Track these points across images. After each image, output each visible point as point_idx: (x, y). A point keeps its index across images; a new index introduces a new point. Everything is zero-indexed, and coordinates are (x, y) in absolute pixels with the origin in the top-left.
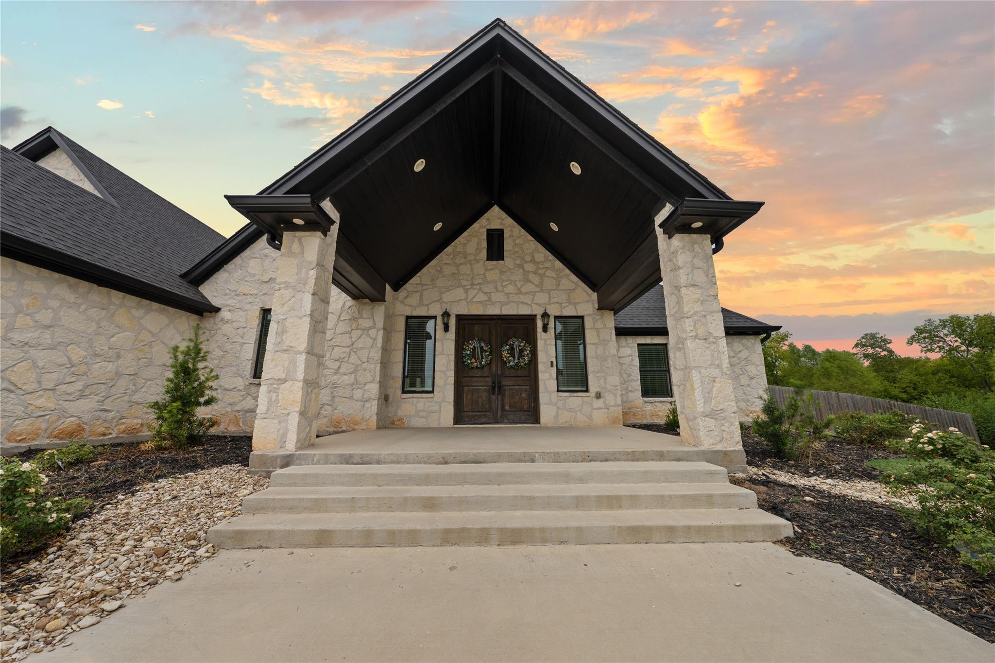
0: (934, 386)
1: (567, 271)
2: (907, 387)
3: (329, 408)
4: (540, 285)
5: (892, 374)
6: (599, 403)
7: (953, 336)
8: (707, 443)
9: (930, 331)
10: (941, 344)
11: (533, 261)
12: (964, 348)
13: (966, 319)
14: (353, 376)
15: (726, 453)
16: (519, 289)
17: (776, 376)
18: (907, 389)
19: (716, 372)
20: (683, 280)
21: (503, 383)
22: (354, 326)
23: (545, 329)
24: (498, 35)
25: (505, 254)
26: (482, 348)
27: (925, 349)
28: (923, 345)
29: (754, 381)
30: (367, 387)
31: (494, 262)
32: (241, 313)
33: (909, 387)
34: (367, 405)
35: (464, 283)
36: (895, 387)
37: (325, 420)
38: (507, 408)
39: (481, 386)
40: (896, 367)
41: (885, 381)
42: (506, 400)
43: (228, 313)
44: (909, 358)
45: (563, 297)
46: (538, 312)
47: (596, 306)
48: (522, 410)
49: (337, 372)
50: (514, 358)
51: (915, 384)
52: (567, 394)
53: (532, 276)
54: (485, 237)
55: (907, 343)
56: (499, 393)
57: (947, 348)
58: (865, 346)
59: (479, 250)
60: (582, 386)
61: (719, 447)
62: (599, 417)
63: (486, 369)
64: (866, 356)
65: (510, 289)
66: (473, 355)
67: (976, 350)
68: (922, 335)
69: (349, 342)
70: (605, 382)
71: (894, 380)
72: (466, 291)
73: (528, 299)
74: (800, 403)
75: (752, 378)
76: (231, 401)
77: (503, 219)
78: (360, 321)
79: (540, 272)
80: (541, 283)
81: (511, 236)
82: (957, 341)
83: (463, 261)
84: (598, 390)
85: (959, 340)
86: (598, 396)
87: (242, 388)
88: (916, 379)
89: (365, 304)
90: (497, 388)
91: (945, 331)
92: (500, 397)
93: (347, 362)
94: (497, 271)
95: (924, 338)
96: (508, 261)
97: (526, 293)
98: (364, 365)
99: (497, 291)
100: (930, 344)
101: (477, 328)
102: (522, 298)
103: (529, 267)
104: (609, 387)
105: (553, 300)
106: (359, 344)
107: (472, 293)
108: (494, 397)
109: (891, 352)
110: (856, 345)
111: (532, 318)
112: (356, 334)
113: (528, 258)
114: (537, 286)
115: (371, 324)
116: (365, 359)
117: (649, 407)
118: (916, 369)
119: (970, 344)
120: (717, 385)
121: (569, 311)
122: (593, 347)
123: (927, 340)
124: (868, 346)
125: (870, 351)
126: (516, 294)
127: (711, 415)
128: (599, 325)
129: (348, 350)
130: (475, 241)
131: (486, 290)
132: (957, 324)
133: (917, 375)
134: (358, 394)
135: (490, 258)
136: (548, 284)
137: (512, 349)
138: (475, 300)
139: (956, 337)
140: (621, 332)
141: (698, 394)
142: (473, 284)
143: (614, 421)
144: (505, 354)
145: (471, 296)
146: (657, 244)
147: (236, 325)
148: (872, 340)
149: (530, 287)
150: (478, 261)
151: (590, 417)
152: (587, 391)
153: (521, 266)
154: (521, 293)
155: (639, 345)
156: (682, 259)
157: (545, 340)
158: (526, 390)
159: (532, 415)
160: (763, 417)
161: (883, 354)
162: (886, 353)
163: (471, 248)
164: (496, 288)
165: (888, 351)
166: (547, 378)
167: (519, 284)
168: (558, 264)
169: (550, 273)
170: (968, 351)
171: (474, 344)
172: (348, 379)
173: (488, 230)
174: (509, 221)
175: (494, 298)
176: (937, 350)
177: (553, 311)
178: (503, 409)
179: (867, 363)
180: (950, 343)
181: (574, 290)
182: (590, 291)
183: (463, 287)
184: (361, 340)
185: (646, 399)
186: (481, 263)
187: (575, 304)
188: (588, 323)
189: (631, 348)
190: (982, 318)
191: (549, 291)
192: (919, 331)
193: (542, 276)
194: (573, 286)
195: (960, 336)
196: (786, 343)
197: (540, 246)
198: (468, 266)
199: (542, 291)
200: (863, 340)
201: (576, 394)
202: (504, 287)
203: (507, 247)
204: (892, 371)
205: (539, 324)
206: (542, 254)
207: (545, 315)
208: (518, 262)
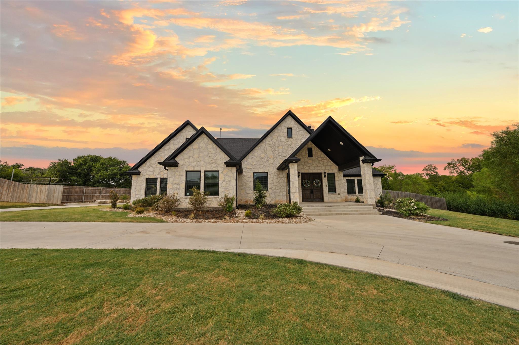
0: (452, 188)
1: (330, 160)
2: (441, 188)
3: (274, 198)
4: (323, 164)
5: (436, 183)
6: (339, 196)
7: (462, 166)
8: (370, 203)
9: (453, 164)
10: (457, 170)
11: (321, 157)
12: (466, 171)
13: (468, 160)
14: (279, 190)
15: (373, 205)
16: (317, 165)
17: (388, 184)
18: (441, 189)
19: (371, 190)
20: (366, 173)
21: (313, 191)
22: (278, 177)
23: (325, 176)
24: (330, 120)
25: (313, 155)
26: (308, 182)
27: (451, 172)
28: (450, 170)
29: (378, 190)
30: (283, 193)
31: (310, 158)
32: (248, 173)
33: (442, 188)
34: (284, 197)
35: (303, 164)
36: (436, 188)
37: (274, 201)
38: (315, 197)
39: (308, 192)
40: (438, 180)
41: (433, 186)
42: (315, 195)
43: (245, 174)
44: (445, 175)
45: (329, 168)
46: (323, 172)
47: (338, 170)
48: (319, 198)
49: (275, 189)
50: (316, 184)
51: (444, 187)
52: (331, 194)
53: (320, 162)
54: (307, 150)
55: (444, 169)
56: (313, 194)
57: (459, 171)
58: (427, 170)
59: (306, 154)
60: (334, 192)
61: (372, 204)
62: (339, 200)
63: (309, 187)
64: (427, 175)
65: (315, 165)
66: (306, 184)
67: (471, 172)
68: (450, 166)
69: (278, 181)
70: (341, 191)
71: (436, 185)
72: (303, 166)
73: (320, 168)
74: (387, 196)
75: (378, 189)
76: (250, 196)
77: (312, 145)
78: (280, 175)
79: (323, 160)
80: (323, 163)
81: (314, 150)
82: (463, 169)
83: (302, 157)
84: (339, 193)
85: (464, 168)
86: (339, 194)
87: (252, 193)
88: (445, 185)
89: (280, 171)
90: (312, 192)
91: (459, 164)
92: (313, 195)
93: (278, 186)
94: (311, 160)
95: (451, 167)
96: (314, 157)
97: (319, 167)
98: (282, 187)
99: (312, 166)
100: (453, 170)
101: (306, 176)
102: (318, 168)
103: (320, 159)
104: (341, 192)
105: (326, 169)
106: (280, 182)
107: (305, 167)
108: (311, 195)
109: (437, 173)
110: (423, 170)
111: (321, 174)
112: (279, 179)
113: (319, 156)
114: (322, 165)
115: (283, 176)
116: (282, 186)
117: (349, 197)
118: (446, 181)
119: (468, 170)
120: (371, 193)
121: (331, 172)
122: (337, 181)
123: (452, 168)
124: (428, 170)
125: (429, 172)
126: (317, 167)
127: (370, 198)
128: (339, 175)
129: (277, 183)
130: (304, 151)
131: (309, 166)
132: (464, 162)
133: (445, 183)
134: (281, 194)
135: (309, 157)
136: (325, 164)
137: (316, 182)
138: (306, 168)
139: (463, 167)
140: (344, 176)
141: (368, 194)
142: (305, 164)
143: (343, 201)
144: (314, 183)
145: (304, 168)
146: (360, 163)
147: (248, 177)
148: (430, 168)
149: (321, 165)
150: (306, 157)
151: (337, 200)
152: (336, 193)
153: (318, 159)
154: (318, 167)
155: (347, 179)
156: (366, 168)
157: (325, 180)
158: (319, 193)
159: (321, 199)
160: (380, 199)
161: (434, 174)
162: (435, 173)
163: (304, 154)
164: (311, 165)
165: (436, 173)
166: (326, 189)
167: (317, 164)
168: (328, 158)
169: (325, 161)
170: (467, 172)
171: (305, 181)
172: (278, 191)
173: (308, 148)
174: (314, 145)
175: (311, 168)
176: (455, 172)
177: (327, 172)
178: (314, 198)
179: (427, 178)
180: (461, 169)
181: (332, 166)
182: (336, 166)
183: (302, 165)
184: (281, 180)
185: (349, 195)
186: (307, 158)
187: (332, 170)
188: (336, 175)
189: (345, 180)
190: (474, 159)
191: (325, 166)
192: (449, 164)
193: (323, 162)
194: (332, 165)
195: (464, 166)
196: (393, 169)
197: (322, 153)
198: (303, 159)
199: (323, 166)
200: (427, 168)
201: (333, 194)
202: (313, 165)
203: (313, 153)
204: (436, 181)
205: (323, 175)
206: (323, 155)
207: (325, 173)
208: (317, 158)
